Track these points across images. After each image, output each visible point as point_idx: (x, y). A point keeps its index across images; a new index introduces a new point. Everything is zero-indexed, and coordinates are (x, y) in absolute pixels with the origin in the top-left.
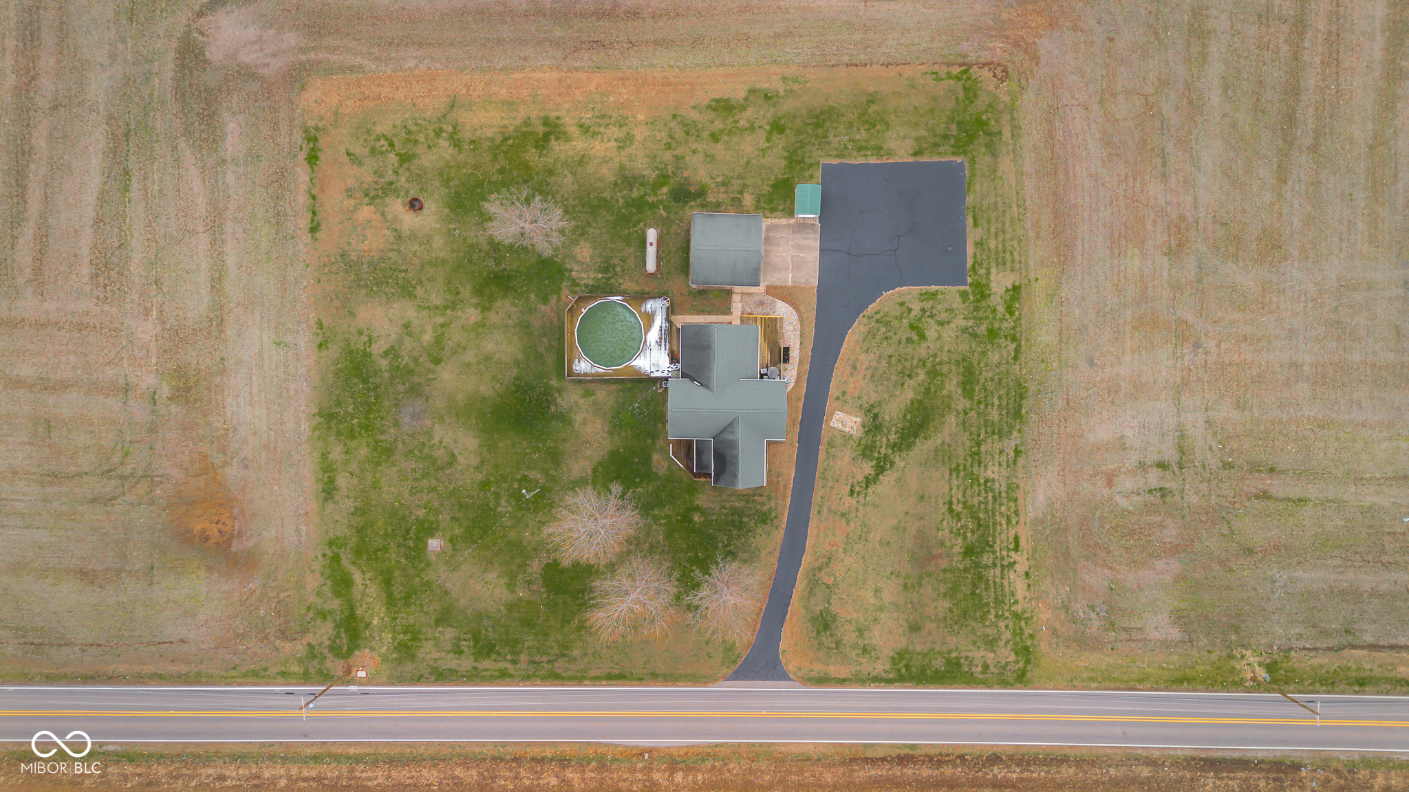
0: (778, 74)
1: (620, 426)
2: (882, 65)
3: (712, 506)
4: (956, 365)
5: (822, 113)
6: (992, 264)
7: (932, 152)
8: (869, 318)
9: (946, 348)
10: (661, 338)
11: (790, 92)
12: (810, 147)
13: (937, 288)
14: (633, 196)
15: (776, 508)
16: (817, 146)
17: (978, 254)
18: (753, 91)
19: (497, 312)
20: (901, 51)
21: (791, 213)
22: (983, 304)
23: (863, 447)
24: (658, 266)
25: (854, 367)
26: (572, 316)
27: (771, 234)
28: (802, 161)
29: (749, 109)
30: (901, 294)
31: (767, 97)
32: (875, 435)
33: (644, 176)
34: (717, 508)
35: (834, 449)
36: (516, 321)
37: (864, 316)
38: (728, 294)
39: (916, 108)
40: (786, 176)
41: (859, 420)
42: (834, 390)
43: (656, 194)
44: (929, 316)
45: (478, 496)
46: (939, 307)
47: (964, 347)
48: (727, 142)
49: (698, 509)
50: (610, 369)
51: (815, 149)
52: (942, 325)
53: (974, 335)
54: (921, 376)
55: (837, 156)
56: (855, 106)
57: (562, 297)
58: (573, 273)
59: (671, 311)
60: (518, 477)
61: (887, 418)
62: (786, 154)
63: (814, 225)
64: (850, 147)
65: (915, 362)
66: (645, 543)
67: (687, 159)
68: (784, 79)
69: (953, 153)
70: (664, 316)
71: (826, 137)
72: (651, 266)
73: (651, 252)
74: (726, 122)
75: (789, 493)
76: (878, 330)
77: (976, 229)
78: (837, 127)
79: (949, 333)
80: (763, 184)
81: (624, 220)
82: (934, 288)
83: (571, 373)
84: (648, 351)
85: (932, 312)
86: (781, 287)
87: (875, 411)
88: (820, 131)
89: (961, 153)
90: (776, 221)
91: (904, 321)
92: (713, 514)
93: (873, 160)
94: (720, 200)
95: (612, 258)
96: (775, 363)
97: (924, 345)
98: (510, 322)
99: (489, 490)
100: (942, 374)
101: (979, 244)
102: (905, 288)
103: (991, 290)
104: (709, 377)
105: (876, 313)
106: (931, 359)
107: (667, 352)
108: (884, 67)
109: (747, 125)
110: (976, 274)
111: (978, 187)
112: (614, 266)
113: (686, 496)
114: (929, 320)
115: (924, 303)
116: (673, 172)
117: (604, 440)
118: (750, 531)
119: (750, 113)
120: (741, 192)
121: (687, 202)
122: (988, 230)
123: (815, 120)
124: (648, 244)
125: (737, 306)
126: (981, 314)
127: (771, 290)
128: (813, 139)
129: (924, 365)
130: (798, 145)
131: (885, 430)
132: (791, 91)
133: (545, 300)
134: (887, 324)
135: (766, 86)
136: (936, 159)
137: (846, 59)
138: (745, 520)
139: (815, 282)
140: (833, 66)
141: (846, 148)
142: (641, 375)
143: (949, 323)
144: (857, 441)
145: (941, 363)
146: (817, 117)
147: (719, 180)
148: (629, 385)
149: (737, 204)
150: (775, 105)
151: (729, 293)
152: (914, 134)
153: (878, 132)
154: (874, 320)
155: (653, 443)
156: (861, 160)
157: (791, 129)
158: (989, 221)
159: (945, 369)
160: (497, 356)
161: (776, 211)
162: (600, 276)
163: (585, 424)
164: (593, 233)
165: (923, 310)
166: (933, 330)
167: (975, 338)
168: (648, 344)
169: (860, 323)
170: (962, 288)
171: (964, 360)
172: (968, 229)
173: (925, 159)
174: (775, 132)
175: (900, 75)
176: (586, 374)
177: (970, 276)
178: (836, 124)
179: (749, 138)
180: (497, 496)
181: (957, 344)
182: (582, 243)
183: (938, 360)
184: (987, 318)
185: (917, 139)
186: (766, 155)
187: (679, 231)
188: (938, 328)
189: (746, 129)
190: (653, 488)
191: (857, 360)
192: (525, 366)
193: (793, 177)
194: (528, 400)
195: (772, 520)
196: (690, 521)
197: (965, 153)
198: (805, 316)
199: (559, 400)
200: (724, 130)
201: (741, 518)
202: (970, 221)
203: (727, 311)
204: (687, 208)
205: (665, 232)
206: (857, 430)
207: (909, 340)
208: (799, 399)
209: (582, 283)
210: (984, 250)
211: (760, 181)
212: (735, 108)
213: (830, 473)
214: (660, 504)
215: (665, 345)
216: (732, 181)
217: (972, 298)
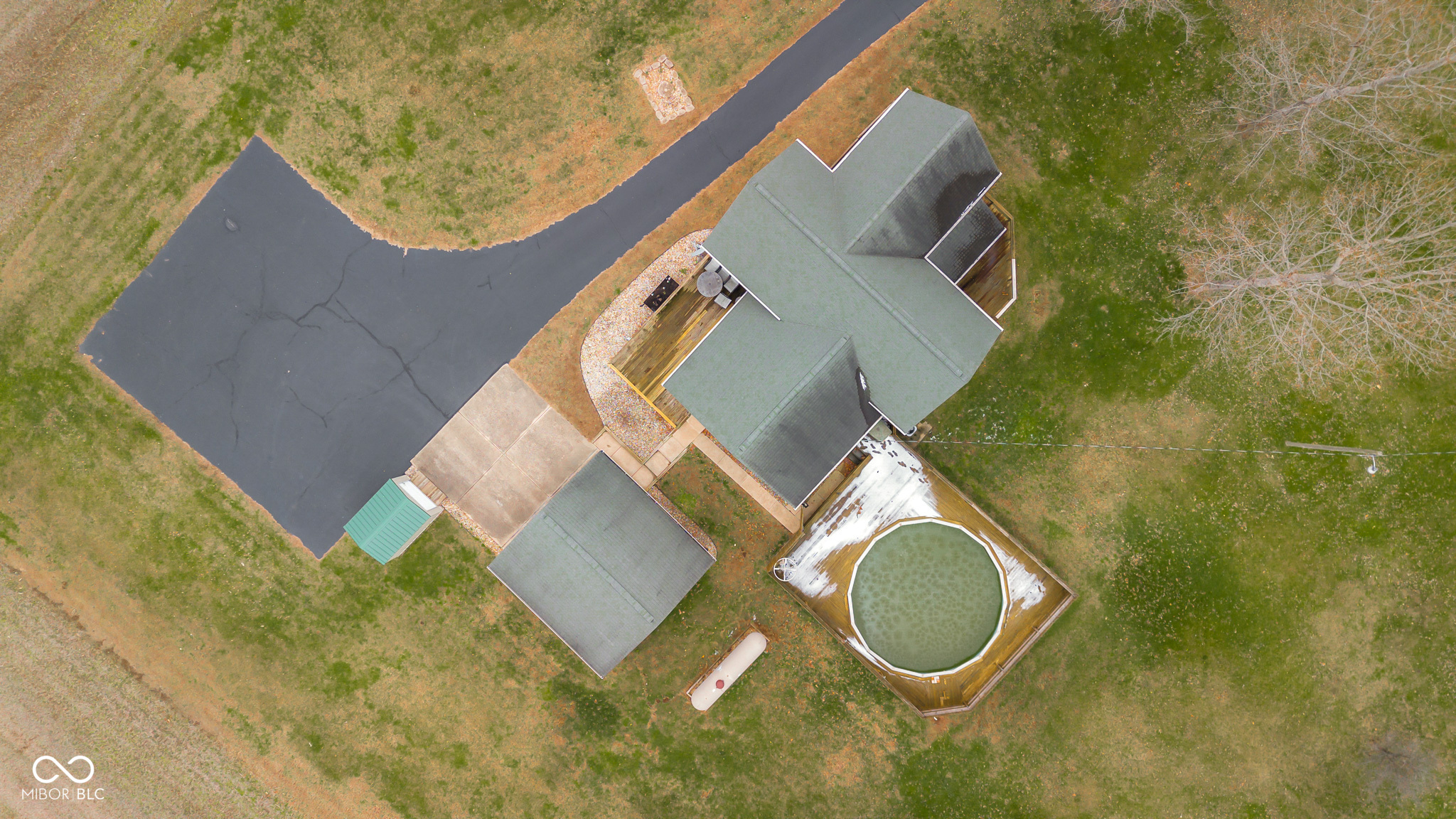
0: (266, 764)
1: (1050, 425)
2: (81, 627)
3: (1018, 152)
4: (394, 20)
5: (248, 639)
6: (185, 135)
7: (120, 413)
8: (467, 232)
9: (385, 64)
10: (846, 513)
11: (274, 717)
12: (316, 602)
13: (309, 179)
14: (679, 784)
15: (912, 48)
16: (303, 592)
17: (191, 175)
18: (332, 773)
19: (1077, 800)
20: (32, 623)
21: (443, 523)
22: (258, 82)
23: (672, 22)
24: (740, 635)
25: (566, 171)
26: (963, 687)
27: (508, 518)
28: (349, 591)
29: (363, 751)
30: (379, 222)
31: (317, 744)
32: (633, 25)
33: (631, 800)
34: (1011, 139)
35: (725, 62)
36: (1060, 757)
37: (474, 242)
38: (666, 483)
39: (85, 509)
40: (399, 591)
41: (637, 74)
42: (633, 165)
43: (638, 754)
44: (366, 144)
45: (1403, 526)
46: (334, 143)
47: (354, 40)
48: (445, 730)
49: (1046, 166)
50: (983, 540)
51: (310, 593)
52: (356, 109)
53: (319, 43)
54: (468, 53)
55: (283, 547)
56: (184, 602)
57: (946, 727)
58: (892, 749)
59: (786, 542)
60: (1303, 497)
61: (587, 35)
62: (364, 624)
63: (423, 470)
64: (250, 544)
65: (457, 87)
66: (1189, 190)
67: (534, 764)
68: (263, 747)
69: (86, 378)
70: (807, 544)
71: (275, 595)
72: (753, 646)
73: (732, 669)
74: (418, 764)
75: (865, 55)
76: (470, 197)
77: (158, 217)
78: (245, 593)
79: (358, 86)
80: (447, 611)
81: (727, 759)
82: (316, 184)
83: (1056, 595)
84: (889, 511)
85: (355, 146)
86: (569, 415)
87: (596, 64)
88: (278, 612)
89: (74, 367)
90: (478, 531)
91: (413, 173)
92: (1028, 134)
93: (231, 487)
94: (540, 649)
95: (805, 717)
96: (691, 299)
97: (417, 103)
98: (1071, 764)
99: (1376, 519)
100: (432, 27)
101: (175, 189)
102: (364, 228)
103: (225, 95)
104: (832, 373)
105: (449, 229)
106: (426, 68)
107: (856, 481)
108: (82, 620)
109: (390, 728)
110: (225, 143)
111: (94, 285)
112: (814, 700)
113: (1046, 206)
114: (370, 137)
115: (353, 173)
116: (578, 764)
117: (1098, 429)
118: (992, 49)
119: (368, 744)
120: (495, 631)
121: (599, 695)
122: (140, 198)
123: (271, 636)
124: (725, 688)
125: (671, 450)
126: (276, 69)
127: (589, 424)
128: (300, 609)
129: (447, 68)
130: (333, 623)
131: (609, 16)
132: (268, 719)
133: (979, 749)
134: (445, 193)
135: (302, 763)
136: (124, 396)
137: (132, 689)
138: (982, 75)
139: (505, 375)
140: (163, 697)
141: (258, 547)
142: (937, 483)
143: (342, 103)
144: (673, 39)
145: (416, 46)
146: (262, 639)
147: (512, 683)
148: (971, 481)
149: (518, 619)
150: (315, 720)
151: (663, 484)
152: (125, 470)
153: (181, 525)
154: (462, 221)
155: (1019, 349)
156: (252, 505)
157: (323, 657)
158: (125, 213)
159: (418, 29)
160: (1146, 730)
161: (463, 549)
162: (851, 706)
163: (1106, 484)
164: (798, 783)
165: (366, 163)
166: (379, 115)
167: (322, 39)
168: (877, 523)
169: (491, 237)
170: (268, 140)
171: (374, 19)
172: (172, 230)
173: (141, 412)
174: (352, 678)
175: (65, 585)
176: (1031, 567)
177: (238, 149)
178: (240, 599)
179: (405, 705)
180: (1368, 499)
181: (360, 54)
182: (831, 784)
183: (415, 57)
184: (274, 55)
185: (127, 456)
186: (401, 653)
187: (654, 661)
188: (369, 110)
189: (396, 723)
190: (1091, 271)
191: (550, 180)
192: (1115, 673)
193: (387, 579)
194: (1165, 611)
195: (938, 34)
196: (1078, 157)
197: (66, 362)
198: (571, 332)
199: (1114, 564)
200: (434, 755)
201: (986, 85)
202: (156, 242)
203: (694, 456)
204: (607, 687)
205: (678, 681)
206: (656, 59)
207: (434, 133)
208: (707, 201)
209: (892, 721)
210: (176, 171)
211: (447, 622)
212: (385, 775)
213: (766, 26)
214: (1102, 233)
215: (849, 495)
216: (494, 663)
217: (268, 110)
